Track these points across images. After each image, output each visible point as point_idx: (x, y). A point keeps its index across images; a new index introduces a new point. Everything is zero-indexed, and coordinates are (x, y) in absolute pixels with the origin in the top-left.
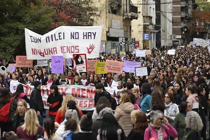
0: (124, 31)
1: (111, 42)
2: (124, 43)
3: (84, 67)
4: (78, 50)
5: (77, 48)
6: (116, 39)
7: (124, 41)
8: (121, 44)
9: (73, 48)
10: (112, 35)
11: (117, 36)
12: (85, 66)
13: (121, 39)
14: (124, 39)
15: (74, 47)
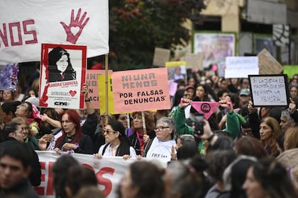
0: (288, 9)
1: (250, 35)
2: (287, 41)
3: (73, 93)
4: (34, 32)
5: (29, 28)
6: (266, 29)
7: (287, 34)
8: (278, 43)
9: (15, 29)
10: (255, 17)
11: (267, 21)
12: (78, 88)
13: (277, 29)
14: (287, 28)
15: (17, 24)
